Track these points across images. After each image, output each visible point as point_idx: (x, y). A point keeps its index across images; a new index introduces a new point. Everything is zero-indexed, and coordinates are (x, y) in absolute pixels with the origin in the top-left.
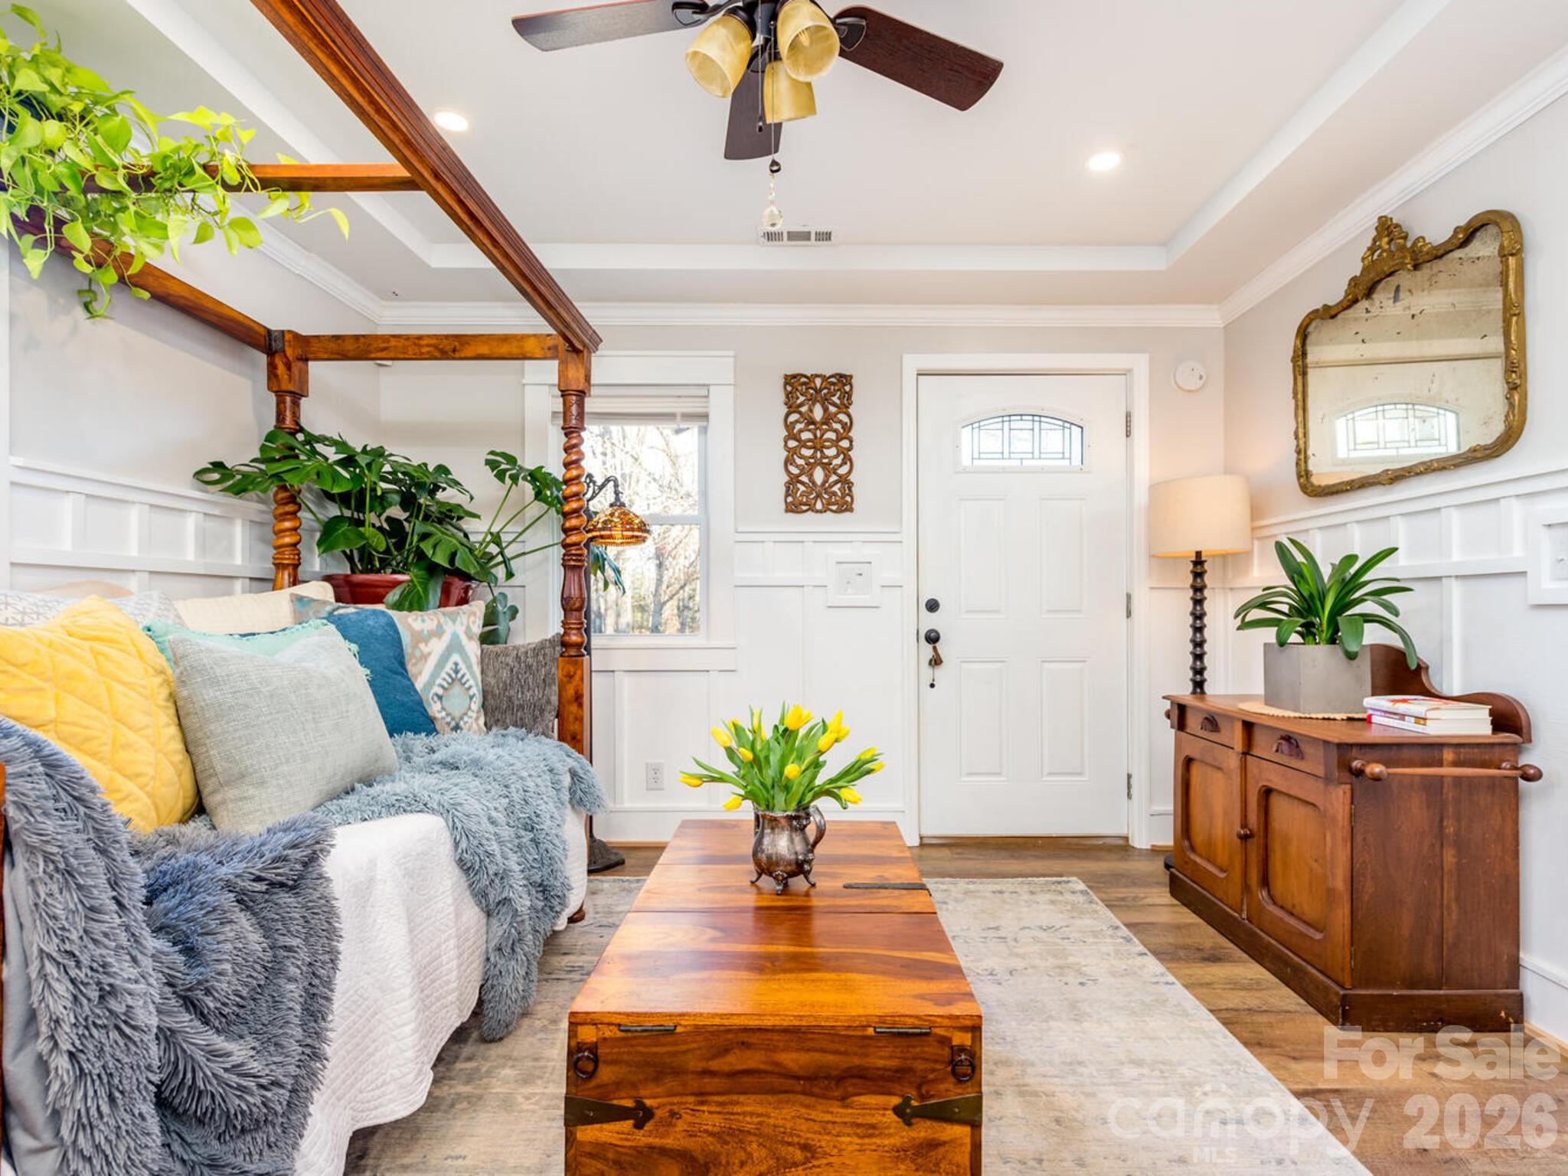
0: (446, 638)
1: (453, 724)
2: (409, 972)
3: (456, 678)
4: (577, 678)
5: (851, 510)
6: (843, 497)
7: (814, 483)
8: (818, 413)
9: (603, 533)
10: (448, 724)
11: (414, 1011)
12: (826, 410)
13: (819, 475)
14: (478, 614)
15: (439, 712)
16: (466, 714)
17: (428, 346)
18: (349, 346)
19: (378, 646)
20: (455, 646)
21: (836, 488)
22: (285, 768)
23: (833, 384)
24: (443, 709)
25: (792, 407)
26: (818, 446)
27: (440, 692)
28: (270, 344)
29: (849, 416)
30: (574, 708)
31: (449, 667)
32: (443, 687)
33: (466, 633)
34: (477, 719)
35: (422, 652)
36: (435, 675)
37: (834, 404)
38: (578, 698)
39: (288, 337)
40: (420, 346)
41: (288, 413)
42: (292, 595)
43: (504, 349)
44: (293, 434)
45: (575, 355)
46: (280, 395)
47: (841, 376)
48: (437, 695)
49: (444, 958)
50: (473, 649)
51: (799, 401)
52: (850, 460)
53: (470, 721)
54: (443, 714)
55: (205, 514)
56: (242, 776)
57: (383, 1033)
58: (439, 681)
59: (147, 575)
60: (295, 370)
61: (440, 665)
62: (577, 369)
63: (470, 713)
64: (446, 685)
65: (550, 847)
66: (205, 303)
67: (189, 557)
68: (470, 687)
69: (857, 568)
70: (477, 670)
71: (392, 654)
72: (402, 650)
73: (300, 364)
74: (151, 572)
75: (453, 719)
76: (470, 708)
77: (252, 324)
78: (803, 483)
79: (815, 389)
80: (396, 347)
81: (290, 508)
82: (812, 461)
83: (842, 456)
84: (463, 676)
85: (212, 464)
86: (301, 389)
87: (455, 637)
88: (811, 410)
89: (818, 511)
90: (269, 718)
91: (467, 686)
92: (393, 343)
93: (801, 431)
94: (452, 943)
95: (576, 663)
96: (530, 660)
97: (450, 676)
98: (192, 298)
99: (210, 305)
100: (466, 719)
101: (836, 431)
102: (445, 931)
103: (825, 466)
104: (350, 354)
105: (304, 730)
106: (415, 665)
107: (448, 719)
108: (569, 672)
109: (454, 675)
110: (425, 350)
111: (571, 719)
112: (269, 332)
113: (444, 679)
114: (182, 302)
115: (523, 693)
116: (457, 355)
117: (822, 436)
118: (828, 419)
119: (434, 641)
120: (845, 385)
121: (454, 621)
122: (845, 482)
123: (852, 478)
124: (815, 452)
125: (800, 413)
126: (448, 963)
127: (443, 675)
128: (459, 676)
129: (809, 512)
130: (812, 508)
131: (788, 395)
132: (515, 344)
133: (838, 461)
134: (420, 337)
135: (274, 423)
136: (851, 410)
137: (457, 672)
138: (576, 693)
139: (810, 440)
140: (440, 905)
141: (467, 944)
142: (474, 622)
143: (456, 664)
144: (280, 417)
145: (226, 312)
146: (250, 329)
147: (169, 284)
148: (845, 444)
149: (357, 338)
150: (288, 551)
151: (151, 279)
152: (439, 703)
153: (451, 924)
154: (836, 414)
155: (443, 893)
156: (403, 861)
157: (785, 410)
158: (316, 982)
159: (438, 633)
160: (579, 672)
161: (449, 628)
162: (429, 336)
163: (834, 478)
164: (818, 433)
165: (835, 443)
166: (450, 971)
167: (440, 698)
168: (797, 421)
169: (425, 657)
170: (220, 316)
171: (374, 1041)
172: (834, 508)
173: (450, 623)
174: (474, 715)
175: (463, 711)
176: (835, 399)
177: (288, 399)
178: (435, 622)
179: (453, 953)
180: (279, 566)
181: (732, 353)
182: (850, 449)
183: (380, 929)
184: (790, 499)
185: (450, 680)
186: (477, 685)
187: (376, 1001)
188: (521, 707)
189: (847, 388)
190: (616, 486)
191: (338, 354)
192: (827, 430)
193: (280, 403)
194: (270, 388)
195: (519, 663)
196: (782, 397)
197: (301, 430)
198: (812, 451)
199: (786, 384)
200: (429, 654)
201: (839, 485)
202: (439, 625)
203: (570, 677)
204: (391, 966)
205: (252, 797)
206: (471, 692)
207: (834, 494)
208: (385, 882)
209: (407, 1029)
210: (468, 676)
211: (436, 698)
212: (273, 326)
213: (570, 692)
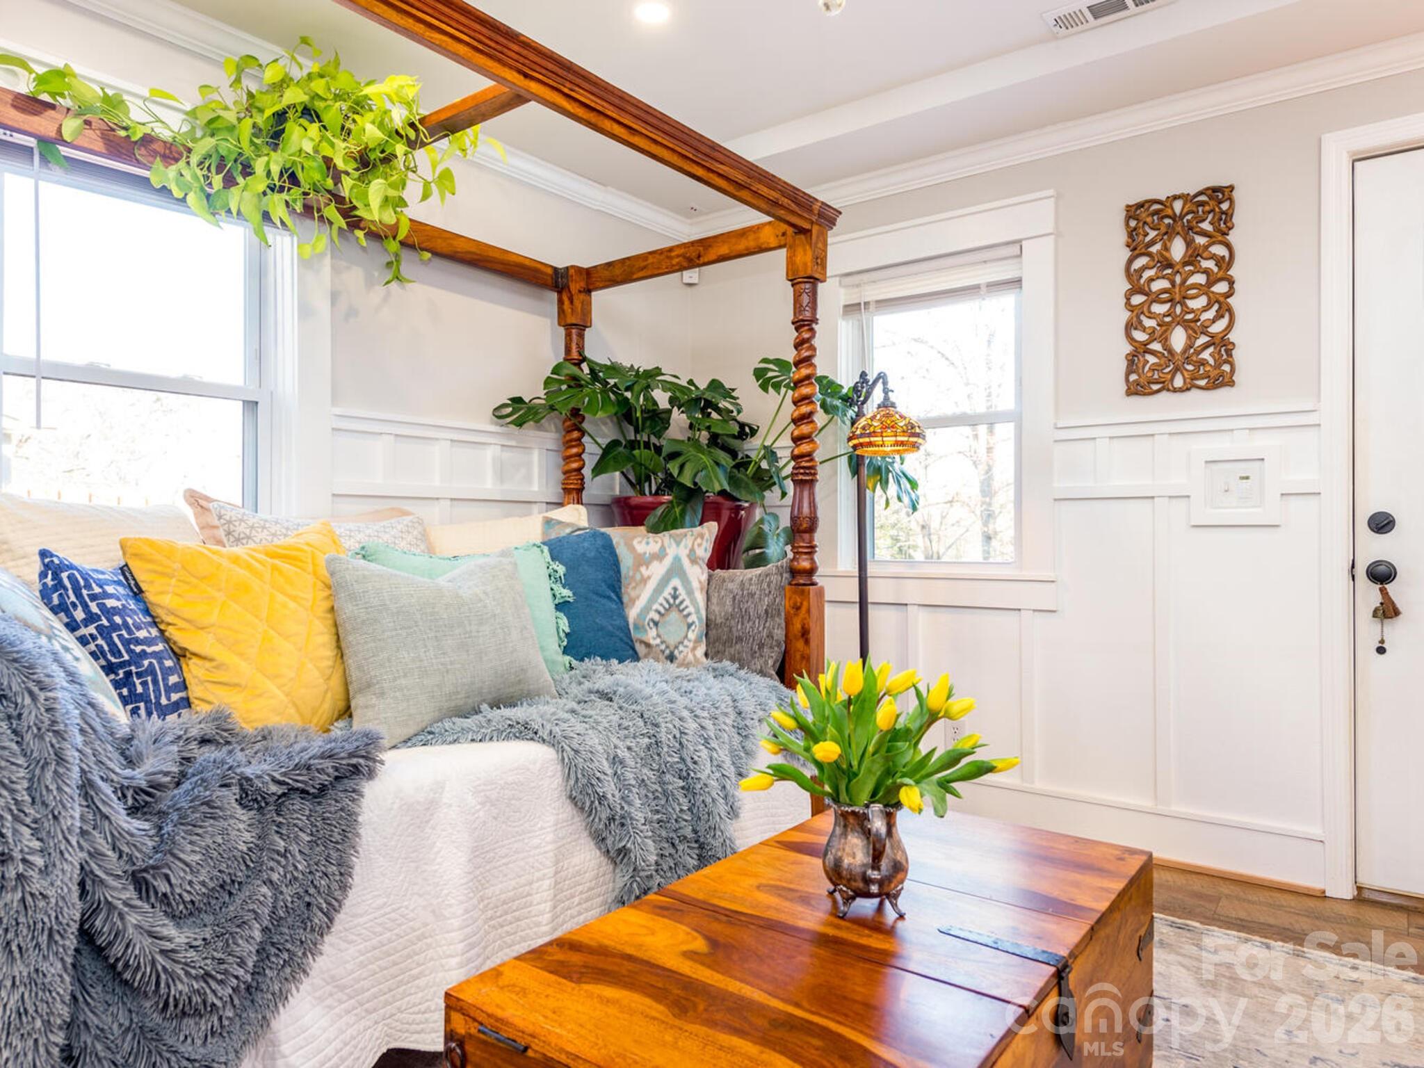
0: (668, 561)
1: (667, 652)
2: (462, 903)
3: (674, 604)
4: (804, 610)
5: (1231, 383)
6: (1218, 366)
7: (1171, 351)
8: (1178, 249)
9: (861, 440)
10: (663, 652)
11: (462, 944)
12: (1189, 243)
13: (1178, 339)
14: (707, 536)
15: (654, 639)
16: (681, 643)
17: (678, 256)
18: (617, 271)
19: (586, 568)
20: (676, 570)
21: (1206, 355)
22: (403, 682)
23: (1202, 204)
24: (658, 636)
25: (1136, 247)
26: (1177, 298)
27: (656, 617)
28: (557, 282)
29: (1228, 246)
30: (800, 644)
31: (667, 592)
32: (659, 613)
33: (689, 556)
34: (694, 649)
35: (642, 576)
36: (652, 600)
37: (1204, 233)
38: (805, 633)
39: (572, 272)
40: (670, 258)
41: (574, 346)
42: (544, 517)
43: (742, 245)
44: (578, 364)
45: (802, 237)
46: (568, 327)
47: (1215, 190)
48: (652, 620)
49: (537, 898)
50: (698, 575)
51: (1148, 239)
52: (1230, 310)
53: (685, 650)
54: (658, 641)
55: (503, 446)
56: (369, 686)
57: (432, 959)
58: (656, 606)
59: (449, 502)
60: (577, 303)
61: (658, 590)
62: (805, 251)
63: (686, 642)
64: (662, 611)
65: (708, 800)
66: (491, 254)
67: (488, 486)
68: (689, 614)
69: (1242, 469)
70: (700, 598)
71: (600, 577)
72: (618, 572)
73: (582, 296)
74: (452, 499)
75: (667, 647)
76: (686, 637)
77: (539, 266)
78: (1153, 353)
79: (1173, 217)
80: (653, 263)
81: (575, 434)
82: (1168, 319)
83: (1216, 307)
84: (682, 602)
85: (510, 399)
86: (584, 320)
87: (677, 559)
88: (1166, 248)
89: (1175, 390)
90: (394, 633)
91: (685, 613)
92: (651, 260)
93: (1151, 280)
94: (547, 883)
95: (803, 592)
96: (753, 588)
97: (668, 601)
98: (478, 252)
99: (497, 255)
100: (681, 648)
101: (1206, 272)
102: (539, 870)
103: (1186, 325)
104: (619, 279)
105: (426, 646)
106: (634, 588)
107: (663, 647)
108: (795, 603)
109: (671, 601)
110: (675, 261)
111: (798, 656)
112: (555, 269)
113: (661, 605)
114: (469, 256)
115: (743, 624)
116: (702, 260)
117: (1184, 281)
118: (1193, 257)
119: (655, 564)
120: (1220, 202)
121: (678, 544)
122: (1223, 345)
123: (1232, 337)
124: (1173, 306)
125: (1149, 255)
126: (539, 904)
127: (661, 600)
128: (677, 602)
129: (1164, 394)
130: (1166, 387)
131: (1132, 233)
132: (751, 236)
133: (1210, 314)
134: (671, 249)
135: (563, 355)
136: (1232, 237)
137: (675, 597)
138: (803, 628)
139: (1165, 291)
140: (536, 841)
141: (580, 888)
142: (699, 545)
143: (675, 589)
144: (568, 350)
145: (513, 259)
146: (536, 270)
147: (455, 243)
148: (1221, 288)
149: (623, 261)
150: (574, 476)
151: (439, 241)
152: (654, 630)
153: (548, 863)
154: (1206, 247)
155: (542, 828)
156: (482, 787)
157: (1127, 253)
158: (312, 891)
159: (659, 556)
160: (805, 603)
161: (672, 551)
162: (678, 246)
163: (1203, 340)
164: (1178, 279)
165: (1205, 289)
166: (542, 913)
167: (656, 624)
168: (1144, 268)
169: (645, 581)
170: (503, 263)
171: (419, 965)
172: (1203, 383)
173: (674, 545)
174: (691, 645)
175: (678, 639)
176: (1206, 226)
177: (574, 331)
178: (659, 544)
179: (547, 895)
180: (567, 491)
181: (1051, 192)
182: (1230, 294)
183: (439, 852)
184: (1133, 377)
185: (667, 606)
186: (698, 612)
187: (426, 925)
188: (739, 639)
189: (1225, 206)
190: (885, 383)
191: (609, 281)
192: (1193, 273)
193: (568, 335)
194: (560, 324)
195: (742, 590)
196: (1122, 237)
197: (584, 359)
198: (1167, 306)
199: (1128, 218)
200: (649, 578)
201: (1211, 349)
202: (663, 548)
203: (798, 608)
204: (445, 892)
205: (373, 706)
206: (690, 620)
207: (1203, 363)
208: (450, 806)
209: (454, 962)
210: (687, 602)
211: (651, 624)
212: (560, 264)
213: (797, 626)
